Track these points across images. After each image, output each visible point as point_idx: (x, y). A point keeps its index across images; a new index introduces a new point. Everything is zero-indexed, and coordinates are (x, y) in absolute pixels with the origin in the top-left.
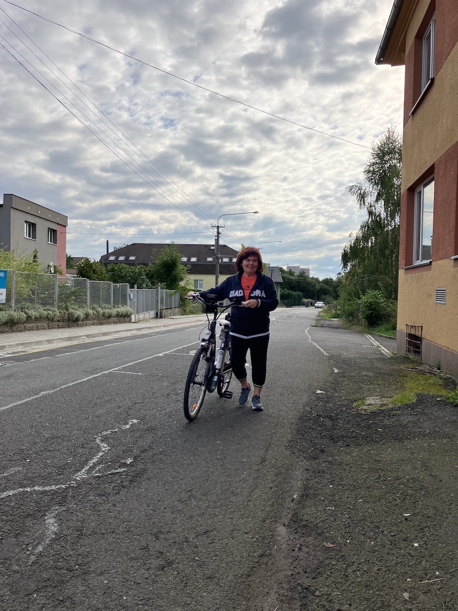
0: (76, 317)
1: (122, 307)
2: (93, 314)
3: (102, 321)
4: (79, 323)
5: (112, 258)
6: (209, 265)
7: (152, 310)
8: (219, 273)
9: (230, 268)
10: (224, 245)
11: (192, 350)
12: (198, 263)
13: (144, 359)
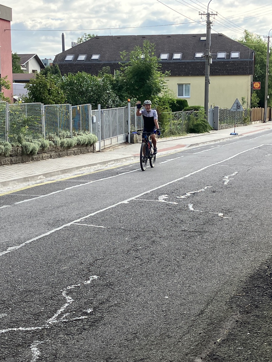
0: (30, 150)
1: (84, 135)
2: (50, 145)
3: (61, 153)
4: (35, 157)
5: (69, 58)
6: (199, 63)
7: (121, 133)
8: (209, 77)
9: (227, 66)
10: (219, 34)
11: (162, 194)
12: (183, 61)
13: (107, 208)
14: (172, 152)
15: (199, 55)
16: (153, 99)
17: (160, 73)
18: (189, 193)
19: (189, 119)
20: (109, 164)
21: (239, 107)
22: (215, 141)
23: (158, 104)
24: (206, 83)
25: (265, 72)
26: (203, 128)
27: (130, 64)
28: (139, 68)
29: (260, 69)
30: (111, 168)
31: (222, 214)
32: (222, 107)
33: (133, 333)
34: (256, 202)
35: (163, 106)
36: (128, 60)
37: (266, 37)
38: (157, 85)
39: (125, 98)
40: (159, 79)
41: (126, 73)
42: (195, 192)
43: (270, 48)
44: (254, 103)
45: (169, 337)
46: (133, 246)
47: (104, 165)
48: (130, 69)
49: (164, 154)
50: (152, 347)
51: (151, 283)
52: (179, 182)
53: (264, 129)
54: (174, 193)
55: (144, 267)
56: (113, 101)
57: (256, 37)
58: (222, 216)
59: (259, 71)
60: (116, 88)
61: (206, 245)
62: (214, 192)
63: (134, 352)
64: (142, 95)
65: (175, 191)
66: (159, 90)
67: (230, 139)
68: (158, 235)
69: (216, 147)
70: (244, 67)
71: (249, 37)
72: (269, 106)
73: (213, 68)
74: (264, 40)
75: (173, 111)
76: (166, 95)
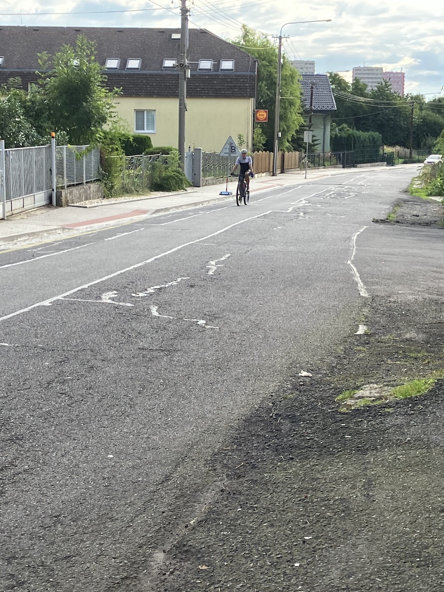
6: (169, 77)
7: (39, 189)
8: (185, 100)
9: (215, 82)
10: (201, 30)
11: (108, 290)
12: (144, 72)
13: (15, 314)
14: (126, 221)
15: (169, 63)
16: (93, 134)
17: (105, 91)
18: (152, 288)
19: (154, 168)
20: (20, 241)
21: (234, 149)
22: (195, 204)
23: (103, 143)
24: (180, 109)
25: (275, 94)
26: (176, 184)
27: (54, 75)
28: (70, 81)
29: (267, 89)
30: (23, 248)
31: (204, 322)
32: (206, 149)
33: (54, 515)
34: (258, 302)
35: (111, 146)
36: (51, 67)
37: (277, 37)
38: (101, 111)
39: (47, 130)
40: (104, 100)
41: (48, 90)
42: (161, 286)
43: (282, 55)
44: (258, 144)
45: (112, 519)
46: (56, 375)
47: (11, 242)
48: (54, 82)
49: (113, 224)
50: (85, 537)
51: (86, 435)
52: (136, 270)
53: (274, 186)
54: (127, 289)
55: (74, 408)
56: (27, 136)
57: (261, 36)
58: (204, 325)
59: (264, 93)
60: (31, 113)
61: (177, 371)
62: (192, 286)
63: (55, 546)
64: (75, 127)
65: (130, 285)
66: (104, 120)
67: (220, 202)
68: (99, 357)
69: (197, 214)
70: (242, 85)
71: (249, 37)
72: (281, 150)
73: (192, 85)
74: (274, 43)
75: (126, 155)
76: (115, 128)
